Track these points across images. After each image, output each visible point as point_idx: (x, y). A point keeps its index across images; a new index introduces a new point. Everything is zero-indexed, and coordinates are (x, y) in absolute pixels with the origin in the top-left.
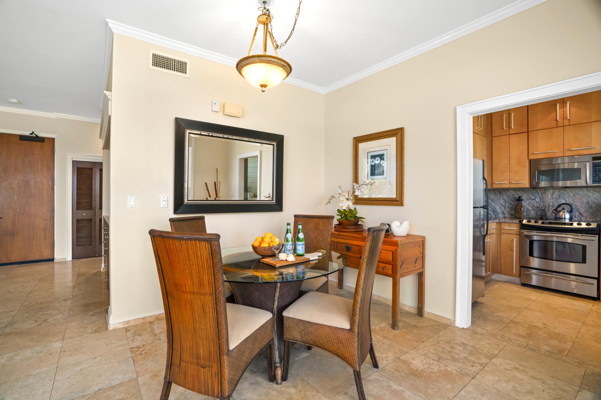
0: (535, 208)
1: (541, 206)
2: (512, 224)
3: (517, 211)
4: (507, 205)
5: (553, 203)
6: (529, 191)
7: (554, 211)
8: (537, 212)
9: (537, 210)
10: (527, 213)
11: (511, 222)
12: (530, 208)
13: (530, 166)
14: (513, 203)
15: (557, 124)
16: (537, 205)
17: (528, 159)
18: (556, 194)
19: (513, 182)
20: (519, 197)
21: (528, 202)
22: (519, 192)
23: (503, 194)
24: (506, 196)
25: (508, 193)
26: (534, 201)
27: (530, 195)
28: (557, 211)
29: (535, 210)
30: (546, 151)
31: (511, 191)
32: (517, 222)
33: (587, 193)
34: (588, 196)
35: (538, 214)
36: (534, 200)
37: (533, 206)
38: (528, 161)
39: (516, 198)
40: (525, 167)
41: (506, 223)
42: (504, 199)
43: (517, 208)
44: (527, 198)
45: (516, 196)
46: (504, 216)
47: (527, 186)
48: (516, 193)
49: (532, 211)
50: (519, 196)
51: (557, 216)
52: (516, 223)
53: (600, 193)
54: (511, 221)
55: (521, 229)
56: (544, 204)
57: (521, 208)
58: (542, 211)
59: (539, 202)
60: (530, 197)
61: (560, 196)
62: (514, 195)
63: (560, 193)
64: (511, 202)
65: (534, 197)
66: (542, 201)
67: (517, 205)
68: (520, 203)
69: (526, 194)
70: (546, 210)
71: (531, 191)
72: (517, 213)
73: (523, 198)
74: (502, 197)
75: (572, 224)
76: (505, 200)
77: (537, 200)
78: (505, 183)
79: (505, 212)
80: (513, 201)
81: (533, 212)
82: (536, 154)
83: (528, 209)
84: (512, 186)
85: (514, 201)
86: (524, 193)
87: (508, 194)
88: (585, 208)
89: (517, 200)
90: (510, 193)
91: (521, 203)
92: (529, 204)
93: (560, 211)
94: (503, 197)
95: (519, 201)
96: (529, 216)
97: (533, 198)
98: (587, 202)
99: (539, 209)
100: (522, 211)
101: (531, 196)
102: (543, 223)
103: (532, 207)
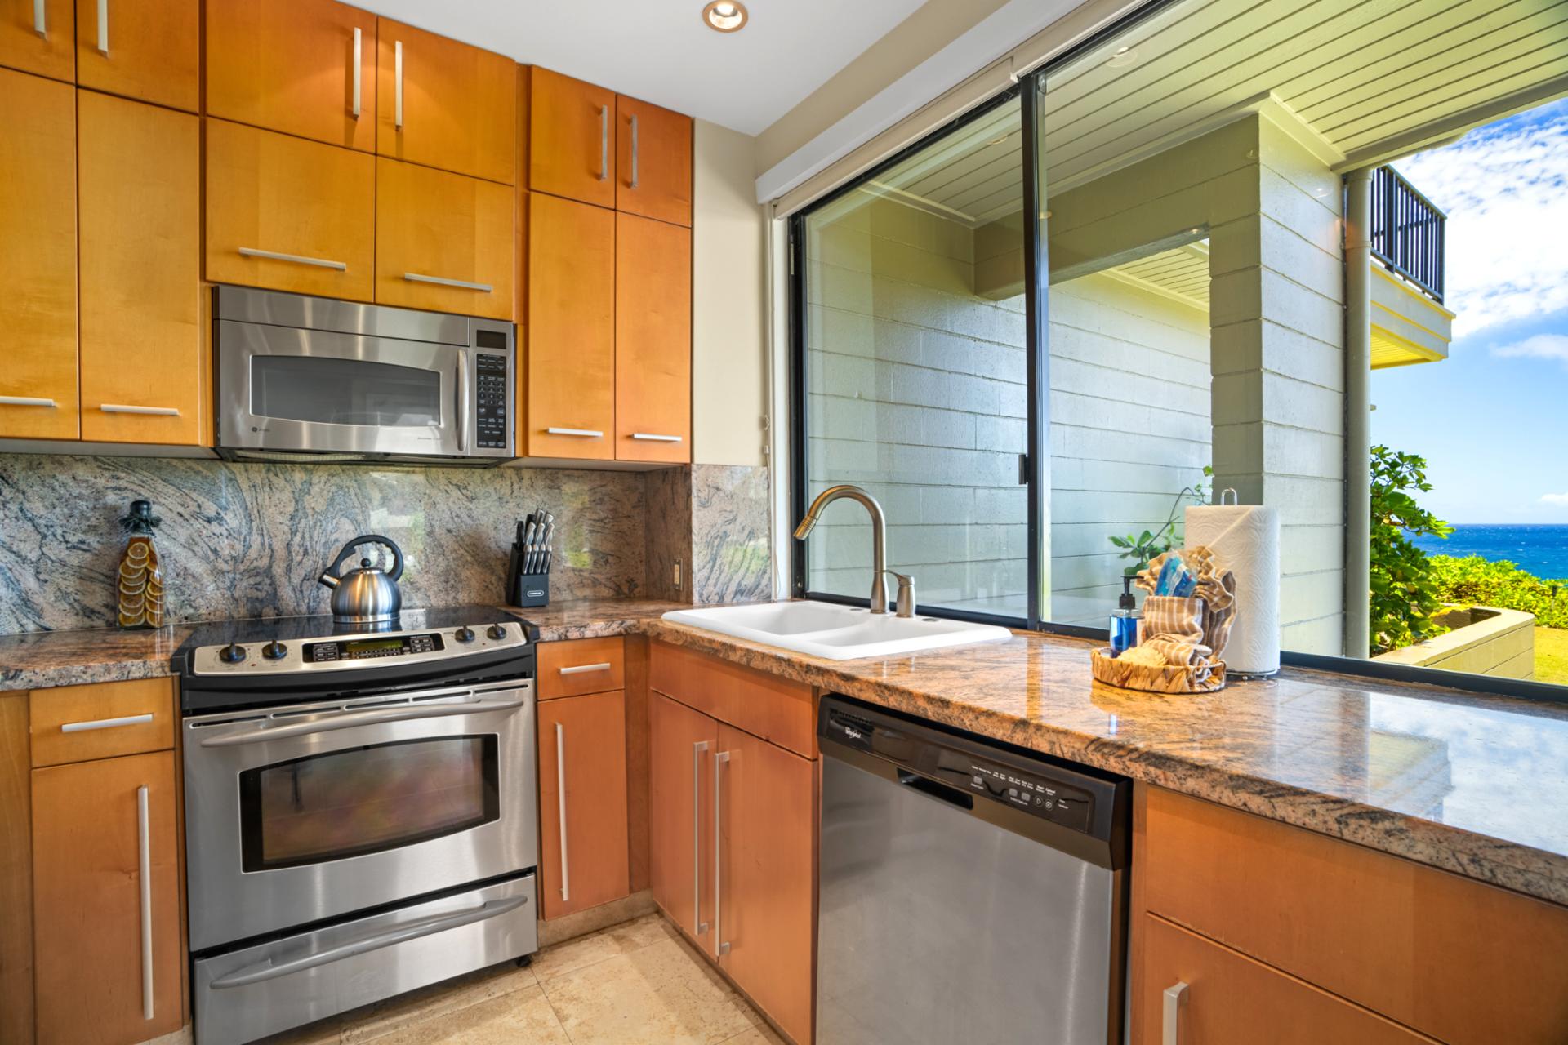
0: (226, 567)
1: (253, 553)
2: (119, 687)
3: (126, 587)
4: (55, 550)
5: (307, 535)
6: (191, 473)
7: (326, 577)
8: (233, 587)
9: (231, 575)
10: (183, 593)
11: (114, 675)
12: (197, 567)
13: (215, 320)
14: (93, 541)
15: (350, 131)
16: (232, 547)
17: (203, 277)
18: (315, 489)
19: (104, 406)
20: (137, 505)
21: (183, 534)
22: (132, 478)
23: (22, 485)
24: (42, 498)
25: (61, 477)
26: (215, 527)
27: (194, 495)
28: (339, 578)
29: (223, 572)
30: (301, 255)
31: (82, 472)
32: (158, 673)
33: (428, 492)
34: (431, 501)
35: (236, 595)
36: (219, 519)
37: (212, 557)
38: (203, 290)
39: (115, 509)
40: (186, 322)
41: (70, 685)
42: (31, 520)
43: (127, 569)
44: (181, 510)
45: (111, 498)
46: (31, 627)
47: (199, 436)
48: (111, 484)
49: (207, 579)
50: (132, 497)
51: (344, 602)
52: (145, 678)
53: (464, 491)
54: (108, 671)
55: (185, 713)
56: (267, 541)
57: (148, 572)
58: (258, 579)
59: (240, 534)
60: (193, 507)
61: (332, 499)
62: (99, 494)
63: (334, 489)
64: (84, 532)
65: (215, 508)
66: (254, 525)
67: (126, 554)
68: (140, 540)
69: (171, 490)
70: (278, 570)
71: (197, 473)
72: (129, 599)
73: (156, 511)
74: (14, 507)
75: (437, 642)
76: (42, 522)
77: (233, 520)
78: (49, 406)
79: (39, 599)
80: (93, 529)
81: (211, 587)
82: (246, 257)
83: (185, 573)
84: (99, 431)
85: (104, 528)
86: (160, 485)
87: (63, 485)
88: (422, 552)
89: (125, 522)
90: (71, 483)
91: (147, 541)
92: (191, 544)
93: (351, 576)
94: (27, 505)
95: (137, 528)
96: (191, 611)
97: (211, 509)
98: (428, 530)
99: (242, 568)
100: (154, 586)
101: (201, 499)
102: (309, 653)
103: (206, 559)
